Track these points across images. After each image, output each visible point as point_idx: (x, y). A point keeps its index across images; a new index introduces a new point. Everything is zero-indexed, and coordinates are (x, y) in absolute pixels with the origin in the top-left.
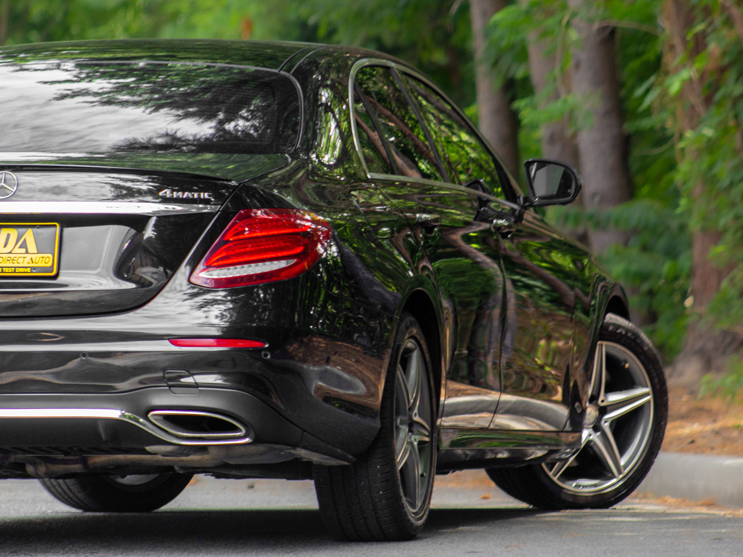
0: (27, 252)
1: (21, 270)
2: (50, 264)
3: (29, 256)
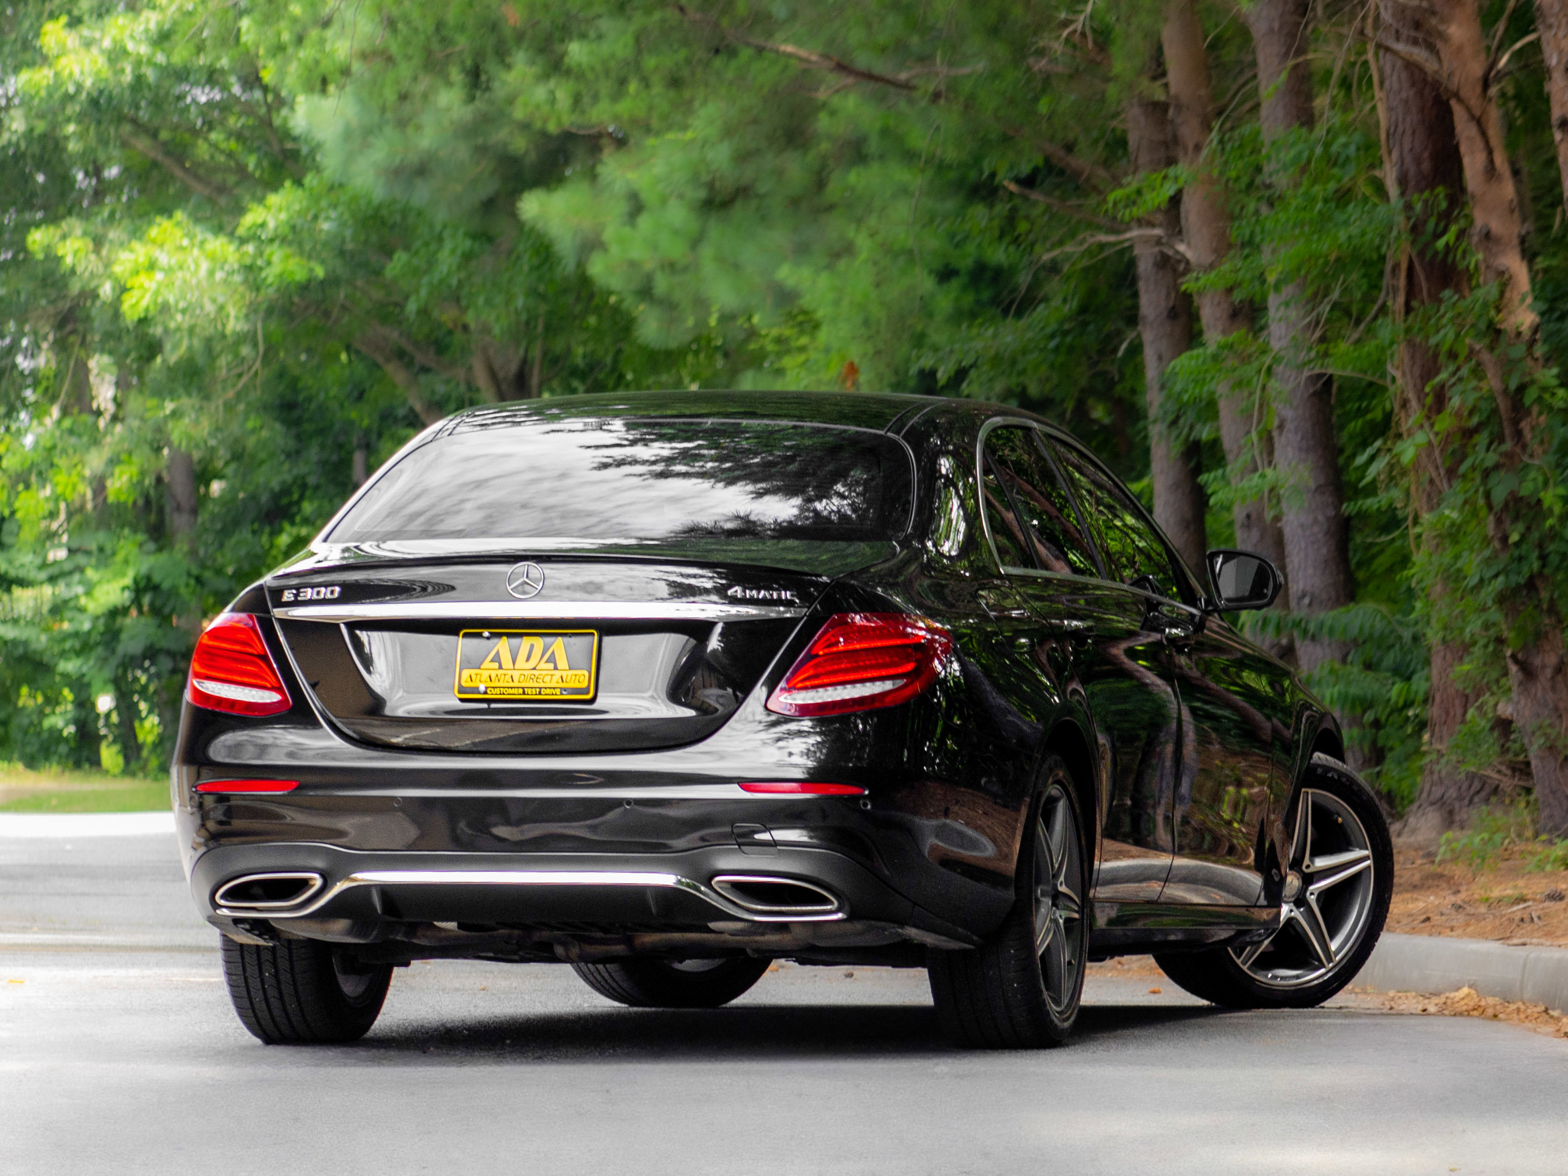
0: (556, 668)
1: (548, 691)
2: (585, 685)
3: (558, 674)
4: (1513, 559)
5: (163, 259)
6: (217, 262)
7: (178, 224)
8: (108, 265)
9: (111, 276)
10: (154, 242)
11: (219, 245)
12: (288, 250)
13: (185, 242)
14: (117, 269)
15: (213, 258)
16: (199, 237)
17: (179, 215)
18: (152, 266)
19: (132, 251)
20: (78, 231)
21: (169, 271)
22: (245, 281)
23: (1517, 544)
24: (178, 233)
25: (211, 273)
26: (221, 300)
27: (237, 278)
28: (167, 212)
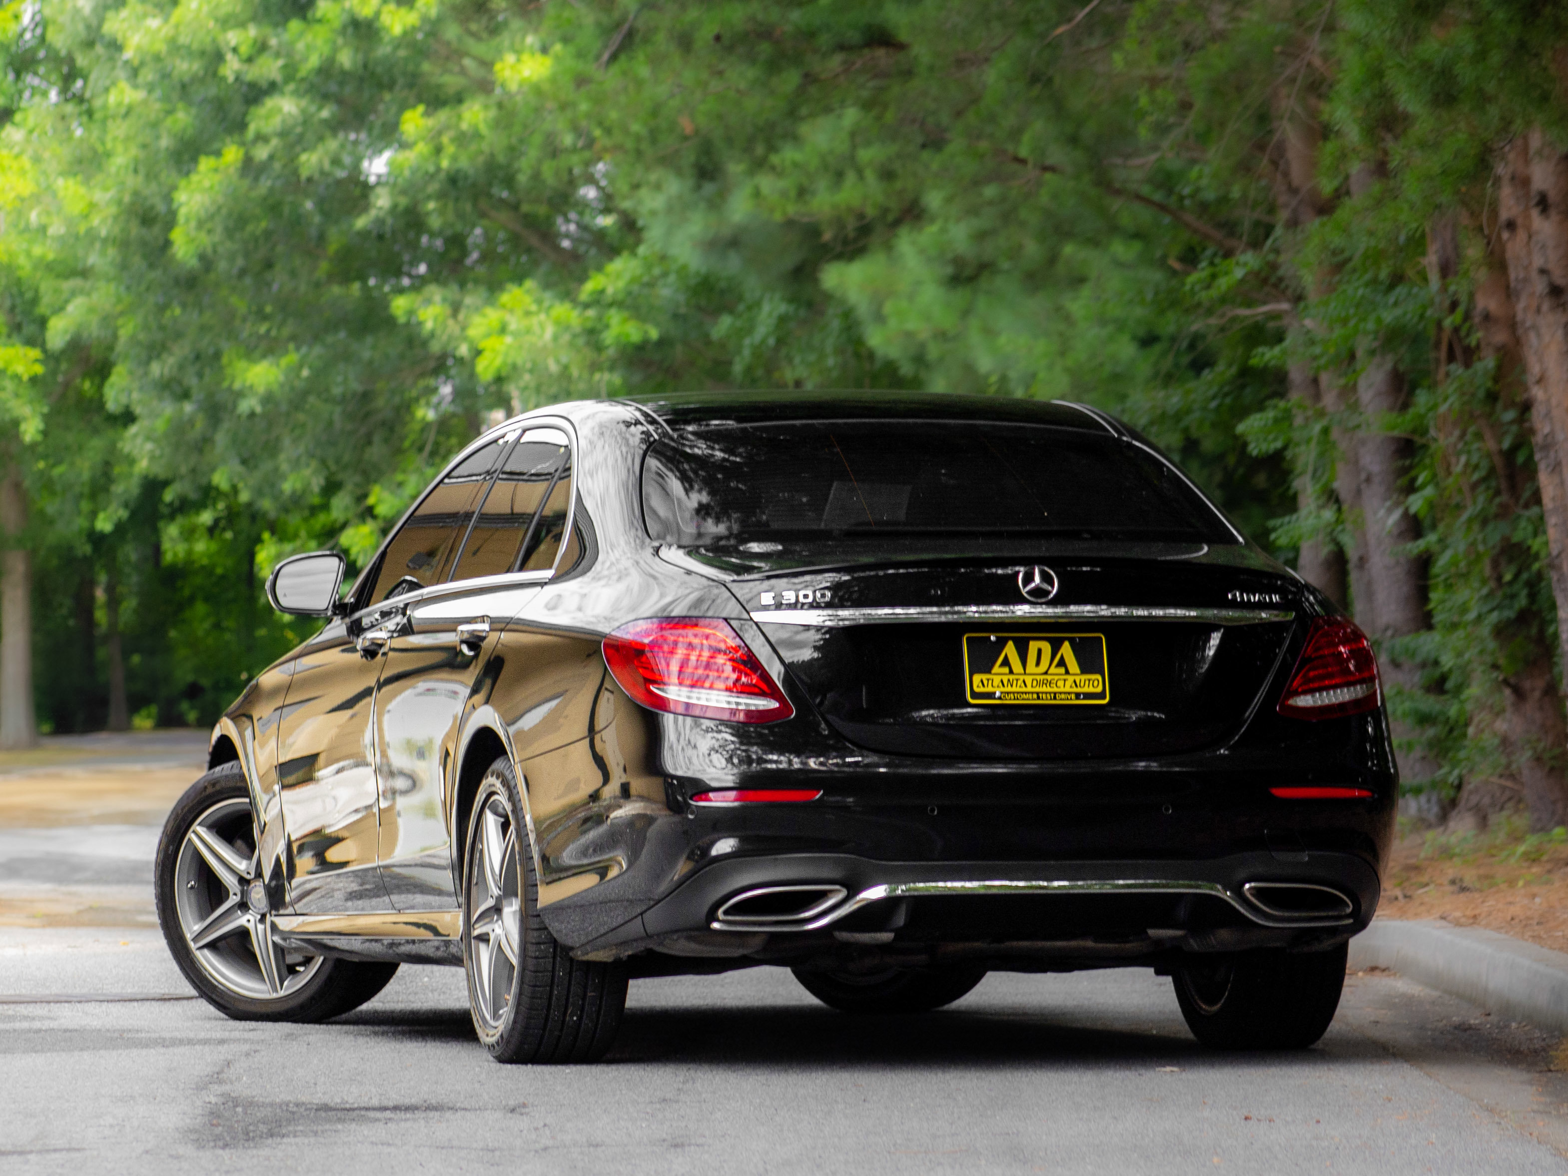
4: (1505, 597)
5: (514, 324)
6: (563, 327)
7: (528, 292)
8: (464, 328)
9: (465, 339)
10: (504, 307)
11: (564, 311)
12: (626, 314)
13: (534, 308)
14: (472, 332)
15: (557, 323)
16: (546, 304)
17: (529, 284)
18: (503, 330)
19: (484, 316)
20: (437, 298)
21: (516, 334)
22: (588, 343)
23: (1510, 583)
24: (528, 299)
25: (556, 338)
26: (564, 360)
27: (581, 341)
28: (519, 278)
